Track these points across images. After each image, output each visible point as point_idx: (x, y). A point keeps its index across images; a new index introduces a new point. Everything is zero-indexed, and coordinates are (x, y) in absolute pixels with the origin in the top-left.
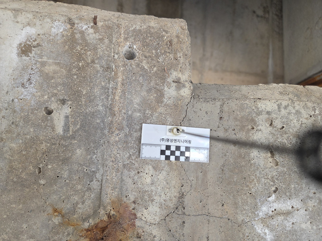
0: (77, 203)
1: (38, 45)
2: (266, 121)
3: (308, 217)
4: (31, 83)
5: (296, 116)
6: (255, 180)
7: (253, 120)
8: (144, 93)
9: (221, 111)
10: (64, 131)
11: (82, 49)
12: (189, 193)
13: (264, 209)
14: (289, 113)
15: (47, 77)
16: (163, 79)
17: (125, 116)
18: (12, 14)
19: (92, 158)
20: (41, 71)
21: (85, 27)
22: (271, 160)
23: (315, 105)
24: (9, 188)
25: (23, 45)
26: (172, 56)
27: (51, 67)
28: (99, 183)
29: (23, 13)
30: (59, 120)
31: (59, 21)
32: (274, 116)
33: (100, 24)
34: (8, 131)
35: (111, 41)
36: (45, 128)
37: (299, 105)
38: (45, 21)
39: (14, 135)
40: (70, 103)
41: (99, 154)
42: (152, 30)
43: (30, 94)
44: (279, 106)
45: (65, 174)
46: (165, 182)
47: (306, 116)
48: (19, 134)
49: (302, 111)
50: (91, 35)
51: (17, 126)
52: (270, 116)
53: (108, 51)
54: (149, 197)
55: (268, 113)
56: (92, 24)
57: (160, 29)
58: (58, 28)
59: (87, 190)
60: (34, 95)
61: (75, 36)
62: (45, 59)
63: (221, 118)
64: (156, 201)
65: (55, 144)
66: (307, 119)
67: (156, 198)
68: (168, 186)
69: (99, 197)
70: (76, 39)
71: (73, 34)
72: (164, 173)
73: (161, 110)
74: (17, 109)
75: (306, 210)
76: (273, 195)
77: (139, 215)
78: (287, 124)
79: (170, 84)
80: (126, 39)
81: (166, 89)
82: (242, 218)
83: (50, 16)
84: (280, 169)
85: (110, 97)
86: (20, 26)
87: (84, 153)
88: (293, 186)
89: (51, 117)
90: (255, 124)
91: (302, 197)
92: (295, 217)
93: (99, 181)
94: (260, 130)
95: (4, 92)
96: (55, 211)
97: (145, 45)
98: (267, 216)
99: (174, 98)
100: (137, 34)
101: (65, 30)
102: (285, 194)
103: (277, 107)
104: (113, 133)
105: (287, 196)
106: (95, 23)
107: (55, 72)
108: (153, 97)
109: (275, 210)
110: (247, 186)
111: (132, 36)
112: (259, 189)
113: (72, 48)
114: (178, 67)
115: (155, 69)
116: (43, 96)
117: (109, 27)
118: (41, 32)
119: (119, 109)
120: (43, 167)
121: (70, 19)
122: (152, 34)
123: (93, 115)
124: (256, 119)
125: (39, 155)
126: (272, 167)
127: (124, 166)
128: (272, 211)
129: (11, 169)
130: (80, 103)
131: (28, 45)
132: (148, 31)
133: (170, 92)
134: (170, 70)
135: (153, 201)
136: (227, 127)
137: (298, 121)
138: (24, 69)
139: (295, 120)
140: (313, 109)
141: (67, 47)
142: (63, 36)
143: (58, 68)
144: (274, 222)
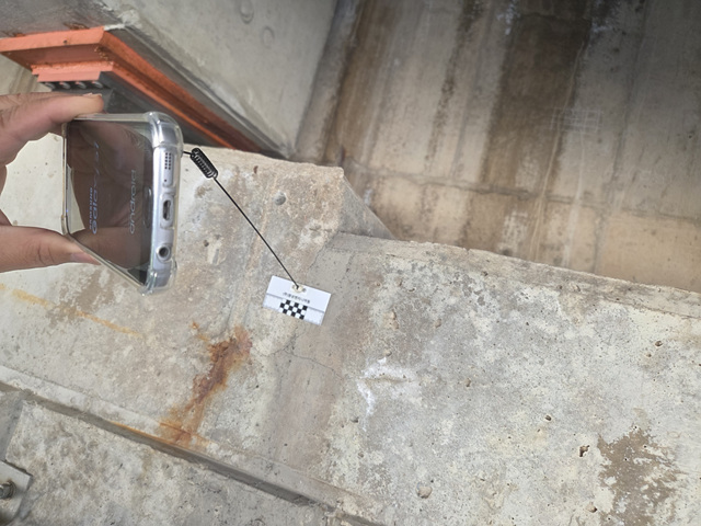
0: (211, 322)
2: (395, 280)
3: (421, 392)
4: (199, 220)
5: (432, 280)
6: (369, 338)
7: (381, 278)
8: (282, 237)
9: (350, 263)
10: (214, 261)
11: (240, 194)
12: (301, 336)
13: (372, 369)
14: (424, 276)
16: (301, 226)
19: (229, 287)
20: (208, 210)
21: (247, 175)
22: (391, 321)
23: (459, 271)
25: (199, 189)
26: (314, 205)
27: (215, 208)
30: (212, 252)
31: (228, 169)
32: (405, 275)
33: (259, 172)
35: (265, 188)
36: (201, 257)
37: (438, 268)
40: (222, 238)
41: (235, 285)
42: (302, 180)
43: (196, 228)
44: (414, 267)
45: (207, 297)
47: (443, 282)
50: (250, 183)
52: (401, 276)
53: (260, 197)
54: (266, 331)
55: (399, 272)
56: (253, 173)
57: (309, 179)
58: (227, 176)
59: (220, 313)
60: (199, 230)
61: (237, 183)
63: (348, 269)
64: (271, 336)
65: (205, 271)
67: (272, 333)
69: (227, 322)
70: (238, 186)
71: (237, 180)
73: (293, 254)
75: (419, 385)
76: (385, 359)
77: (254, 344)
78: (419, 287)
79: (307, 231)
80: (278, 187)
81: (302, 235)
82: (346, 373)
84: (400, 333)
87: (224, 282)
88: (410, 354)
89: (207, 248)
90: (382, 281)
91: (418, 369)
92: (405, 388)
93: (229, 308)
94: (386, 288)
96: (194, 324)
97: (293, 193)
98: (373, 377)
99: (307, 244)
100: (289, 183)
102: (399, 361)
103: (411, 267)
104: (249, 269)
105: (400, 363)
106: (256, 172)
108: (288, 241)
109: (384, 374)
110: (359, 342)
111: (283, 184)
112: (371, 348)
114: (320, 215)
115: (296, 216)
116: (205, 231)
117: (265, 176)
119: (258, 248)
120: (194, 288)
121: (237, 168)
122: (300, 183)
123: (237, 251)
124: (385, 276)
125: (193, 277)
126: (391, 329)
128: (380, 375)
130: (230, 240)
131: (203, 189)
132: (298, 181)
133: (305, 238)
134: (310, 217)
135: (268, 335)
136: (352, 280)
137: (433, 285)
138: (197, 208)
139: (430, 284)
140: (455, 276)
143: (220, 209)
144: (378, 386)
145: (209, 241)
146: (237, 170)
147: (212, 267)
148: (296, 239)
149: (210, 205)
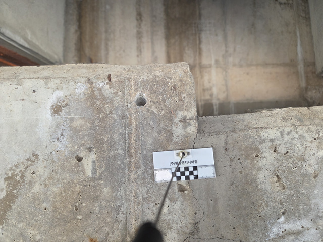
0: (108, 233)
1: (66, 105)
2: (270, 148)
3: (319, 236)
4: (64, 137)
5: (300, 140)
6: (264, 204)
7: (257, 149)
8: (155, 135)
9: (226, 143)
10: (93, 173)
11: (101, 104)
12: (202, 220)
13: (274, 230)
14: (292, 139)
15: (76, 131)
16: (171, 120)
17: (141, 156)
18: (44, 83)
19: (117, 195)
20: (70, 126)
21: (102, 84)
22: (277, 184)
23: (319, 128)
24: (55, 224)
25: (54, 107)
26: (176, 99)
27: (78, 122)
28: (124, 216)
29: (52, 80)
30: (88, 165)
31: (81, 82)
32: (277, 142)
33: (113, 80)
34: (50, 178)
35: (124, 93)
36: (78, 173)
37: (302, 129)
38: (70, 84)
39: (55, 181)
40: (95, 150)
41: (122, 191)
42: (158, 79)
43: (64, 146)
44: (282, 133)
45: (97, 210)
46: (180, 211)
47: (310, 139)
48: (58, 180)
49: (306, 135)
50: (107, 91)
51: (56, 173)
52: (274, 143)
53: (122, 102)
54: (168, 225)
55: (271, 140)
56: (107, 81)
57: (164, 76)
58: (81, 89)
59: (115, 222)
60: (67, 147)
61: (94, 94)
62: (72, 116)
63: (226, 149)
64: (174, 228)
65: (86, 185)
66: (311, 142)
67: (174, 225)
68: (183, 215)
69: (125, 228)
70: (96, 96)
71: (93, 91)
72: (179, 203)
73: (171, 147)
74: (55, 159)
75: (316, 229)
76: (283, 217)
78: (291, 149)
79: (177, 123)
80: (136, 90)
81: (174, 128)
82: (254, 240)
83: (73, 79)
84: (288, 192)
85: (127, 141)
86: (51, 91)
87: (110, 191)
88: (301, 207)
89: (81, 163)
90: (259, 151)
91: (312, 217)
92: (306, 236)
93: (124, 214)
94: (265, 157)
95: (44, 147)
96: (92, 240)
97: (153, 92)
98: (278, 236)
99: (181, 135)
100: (145, 83)
101: (86, 89)
102: (294, 215)
103: (279, 134)
104: (132, 171)
105: (296, 217)
106: (110, 80)
107: (81, 126)
108: (163, 136)
109: (285, 230)
110: (256, 210)
111: (141, 86)
112: (268, 212)
113: (93, 104)
114: (183, 107)
115: (163, 112)
116: (74, 146)
117: (121, 82)
118: (68, 94)
119: (135, 150)
120: (79, 205)
121: (89, 79)
122: (158, 82)
123: (114, 158)
124: (260, 147)
125: (75, 195)
126: (279, 190)
127: (144, 199)
128: (282, 232)
129: (55, 209)
130: (103, 149)
131: (59, 106)
132: (154, 80)
133: (178, 131)
134: (176, 111)
135: (171, 228)
136: (233, 157)
137: (302, 144)
138: (57, 126)
139: (299, 144)
140: (317, 132)
141: (89, 103)
142: (85, 95)
143: (84, 122)
145: (82, 155)
146: (89, 81)
147: (93, 179)
148: (170, 133)
149: (72, 120)
